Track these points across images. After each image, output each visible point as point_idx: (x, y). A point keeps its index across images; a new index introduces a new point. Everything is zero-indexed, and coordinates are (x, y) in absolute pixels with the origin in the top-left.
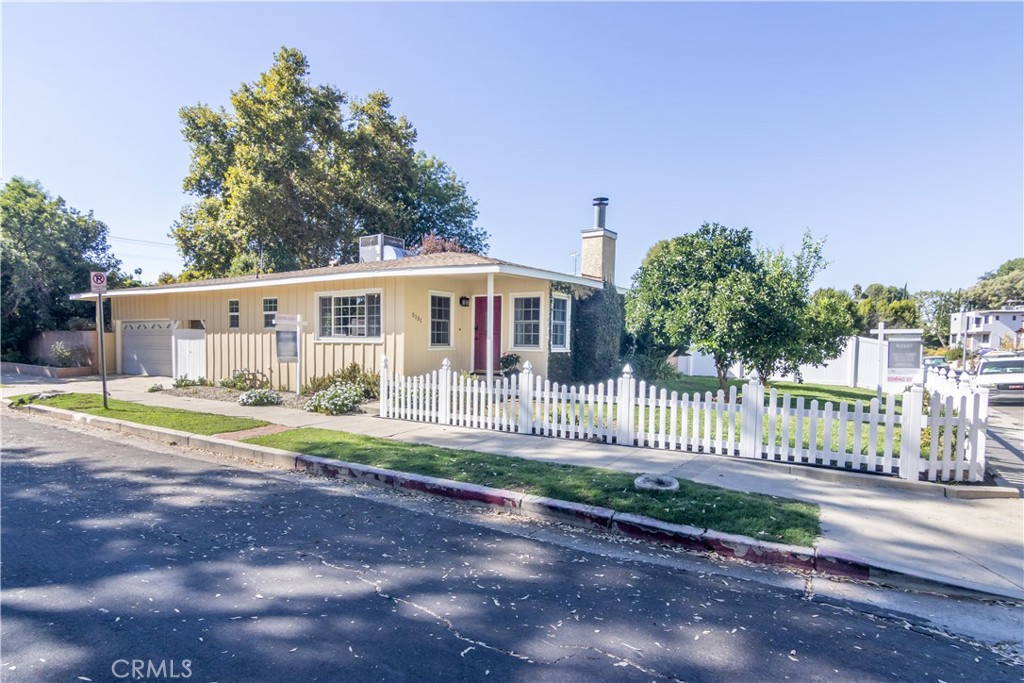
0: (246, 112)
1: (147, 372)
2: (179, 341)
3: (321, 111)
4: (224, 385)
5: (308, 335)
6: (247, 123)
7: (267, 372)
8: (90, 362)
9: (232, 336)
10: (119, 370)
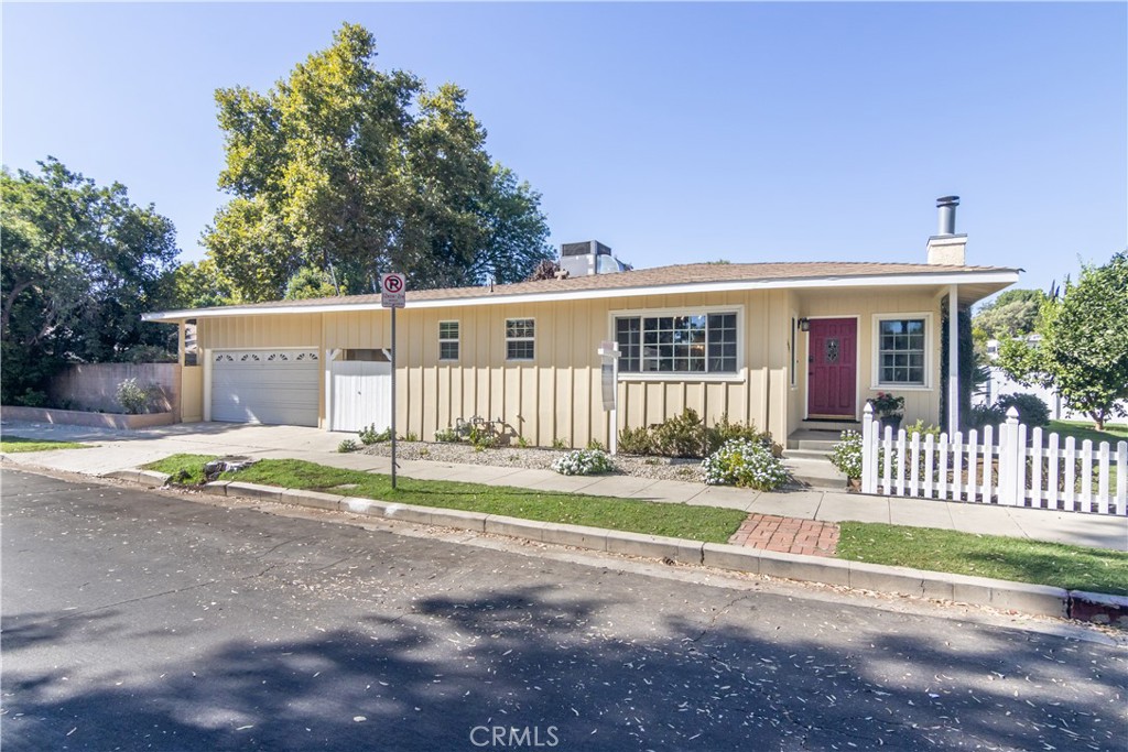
0: (310, 96)
1: (258, 419)
2: (338, 378)
3: (387, 99)
4: (443, 439)
5: (593, 370)
6: (310, 109)
7: (513, 421)
8: (168, 406)
9: (444, 372)
10: (207, 416)
